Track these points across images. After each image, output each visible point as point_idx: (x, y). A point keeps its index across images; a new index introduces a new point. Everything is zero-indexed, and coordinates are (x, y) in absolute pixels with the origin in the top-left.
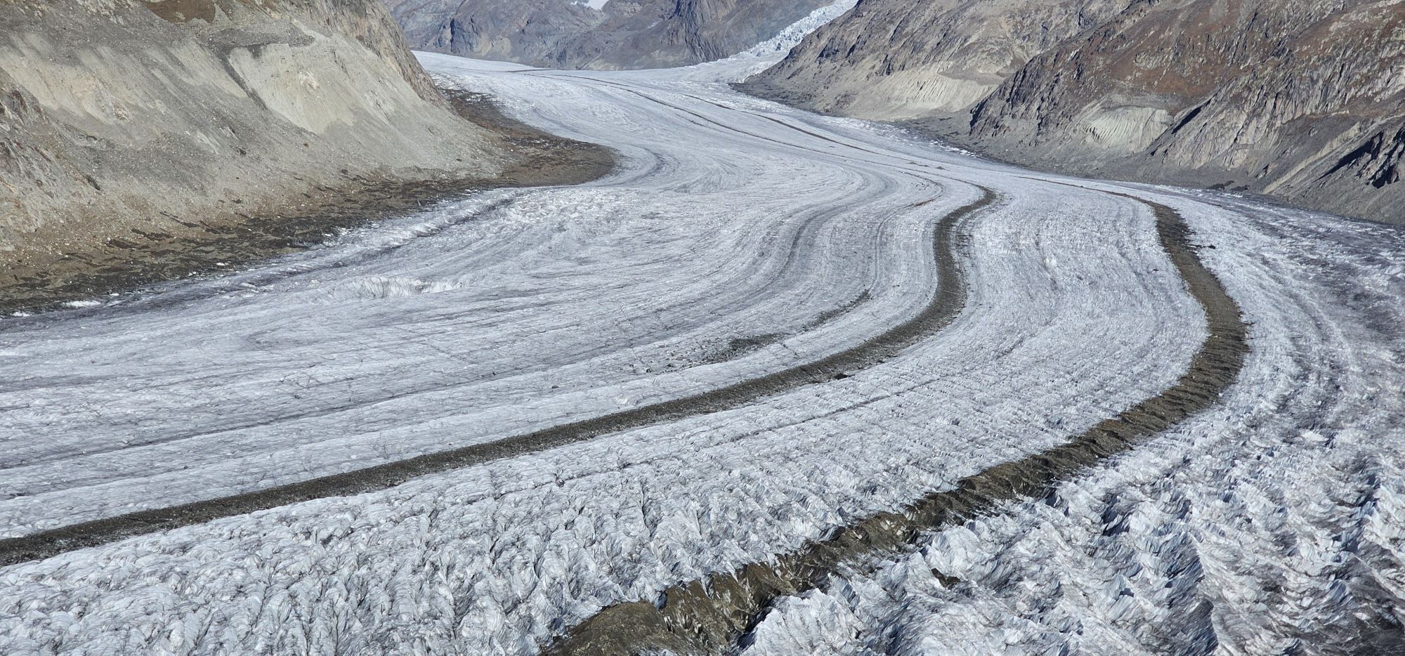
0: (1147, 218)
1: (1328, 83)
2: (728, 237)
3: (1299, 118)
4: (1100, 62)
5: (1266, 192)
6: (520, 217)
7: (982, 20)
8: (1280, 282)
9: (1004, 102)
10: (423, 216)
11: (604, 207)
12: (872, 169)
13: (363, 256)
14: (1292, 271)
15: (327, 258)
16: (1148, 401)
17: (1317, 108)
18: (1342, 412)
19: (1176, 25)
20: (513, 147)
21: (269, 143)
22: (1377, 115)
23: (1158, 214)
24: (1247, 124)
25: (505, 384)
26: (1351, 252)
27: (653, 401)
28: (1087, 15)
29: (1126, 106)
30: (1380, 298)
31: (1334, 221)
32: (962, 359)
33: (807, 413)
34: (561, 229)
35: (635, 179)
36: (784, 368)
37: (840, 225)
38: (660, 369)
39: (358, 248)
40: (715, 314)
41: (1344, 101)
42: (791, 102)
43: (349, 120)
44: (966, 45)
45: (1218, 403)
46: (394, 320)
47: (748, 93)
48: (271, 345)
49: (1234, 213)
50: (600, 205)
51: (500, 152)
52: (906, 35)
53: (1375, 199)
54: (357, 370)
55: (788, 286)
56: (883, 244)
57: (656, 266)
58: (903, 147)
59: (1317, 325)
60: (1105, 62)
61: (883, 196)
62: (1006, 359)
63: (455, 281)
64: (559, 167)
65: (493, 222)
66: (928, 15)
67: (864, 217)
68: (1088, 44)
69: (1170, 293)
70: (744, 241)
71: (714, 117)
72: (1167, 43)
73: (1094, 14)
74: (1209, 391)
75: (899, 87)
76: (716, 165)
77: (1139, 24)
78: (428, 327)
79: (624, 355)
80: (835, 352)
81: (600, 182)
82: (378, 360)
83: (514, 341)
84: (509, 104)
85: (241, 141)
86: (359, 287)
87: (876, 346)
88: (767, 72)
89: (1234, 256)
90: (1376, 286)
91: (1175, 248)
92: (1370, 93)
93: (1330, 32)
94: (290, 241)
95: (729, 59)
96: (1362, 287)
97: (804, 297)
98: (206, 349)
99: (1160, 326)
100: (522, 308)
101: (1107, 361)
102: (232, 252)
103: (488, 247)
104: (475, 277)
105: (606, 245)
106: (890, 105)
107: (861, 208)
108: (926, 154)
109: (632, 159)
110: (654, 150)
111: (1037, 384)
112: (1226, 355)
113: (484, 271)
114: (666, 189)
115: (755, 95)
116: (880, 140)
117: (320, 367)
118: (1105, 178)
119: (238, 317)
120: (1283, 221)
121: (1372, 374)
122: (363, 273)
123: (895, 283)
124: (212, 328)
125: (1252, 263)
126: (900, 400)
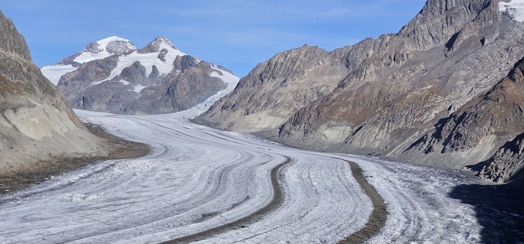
0: (347, 167)
1: (407, 116)
2: (196, 176)
3: (397, 129)
4: (326, 110)
5: (387, 156)
6: (119, 171)
7: (282, 95)
8: (396, 189)
9: (291, 124)
10: (82, 171)
11: (149, 167)
12: (244, 151)
13: (61, 186)
14: (400, 184)
15: (48, 187)
16: (356, 233)
17: (403, 126)
18: (424, 235)
19: (353, 96)
20: (111, 144)
21: (21, 144)
22: (425, 128)
23: (351, 165)
24: (379, 132)
25: (122, 232)
26: (420, 177)
27: (177, 237)
28: (320, 93)
29: (336, 126)
30: (432, 194)
31: (413, 166)
32: (287, 220)
33: (234, 240)
34: (134, 175)
35: (158, 156)
36: (222, 224)
37: (236, 172)
38: (178, 225)
39: (59, 183)
40: (195, 205)
41: (413, 123)
42: (212, 126)
43: (50, 135)
44: (276, 104)
45: (380, 233)
46: (77, 210)
47: (195, 123)
48: (31, 220)
49: (377, 164)
50: (148, 166)
51: (107, 146)
52: (254, 100)
53: (426, 158)
54: (66, 229)
55: (220, 194)
56: (252, 179)
57: (171, 188)
58: (254, 142)
59: (411, 204)
60: (327, 109)
61: (250, 161)
62: (303, 219)
63: (98, 195)
64: (130, 152)
65: (108, 173)
66: (262, 93)
67: (244, 168)
68: (321, 103)
69: (358, 194)
70: (202, 178)
71: (184, 132)
72: (350, 103)
73: (322, 92)
74: (376, 229)
75: (252, 119)
76: (187, 150)
77: (339, 96)
78: (90, 212)
79: (164, 221)
80: (240, 218)
81: (146, 157)
82: (73, 225)
83: (123, 217)
84: (108, 128)
85: (11, 144)
86: (61, 198)
87: (254, 216)
88: (202, 115)
89: (379, 180)
90: (430, 190)
91: (359, 177)
92: (422, 120)
93: (407, 98)
94: (33, 181)
95: (188, 110)
96: (425, 190)
97: (226, 199)
98: (7, 222)
99: (356, 206)
100: (125, 204)
101: (339, 219)
102: (11, 186)
103: (108, 182)
104: (105, 193)
105: (152, 181)
106: (248, 126)
107: (242, 165)
108: (263, 144)
109: (156, 148)
110: (164, 145)
111: (315, 228)
112: (381, 215)
113: (108, 191)
114: (170, 160)
115: (198, 124)
116: (246, 139)
117: (52, 228)
118: (329, 152)
119: (17, 210)
120: (395, 167)
121: (433, 221)
122: (62, 193)
123: (258, 193)
124: (8, 215)
125: (386, 182)
126: (267, 235)
